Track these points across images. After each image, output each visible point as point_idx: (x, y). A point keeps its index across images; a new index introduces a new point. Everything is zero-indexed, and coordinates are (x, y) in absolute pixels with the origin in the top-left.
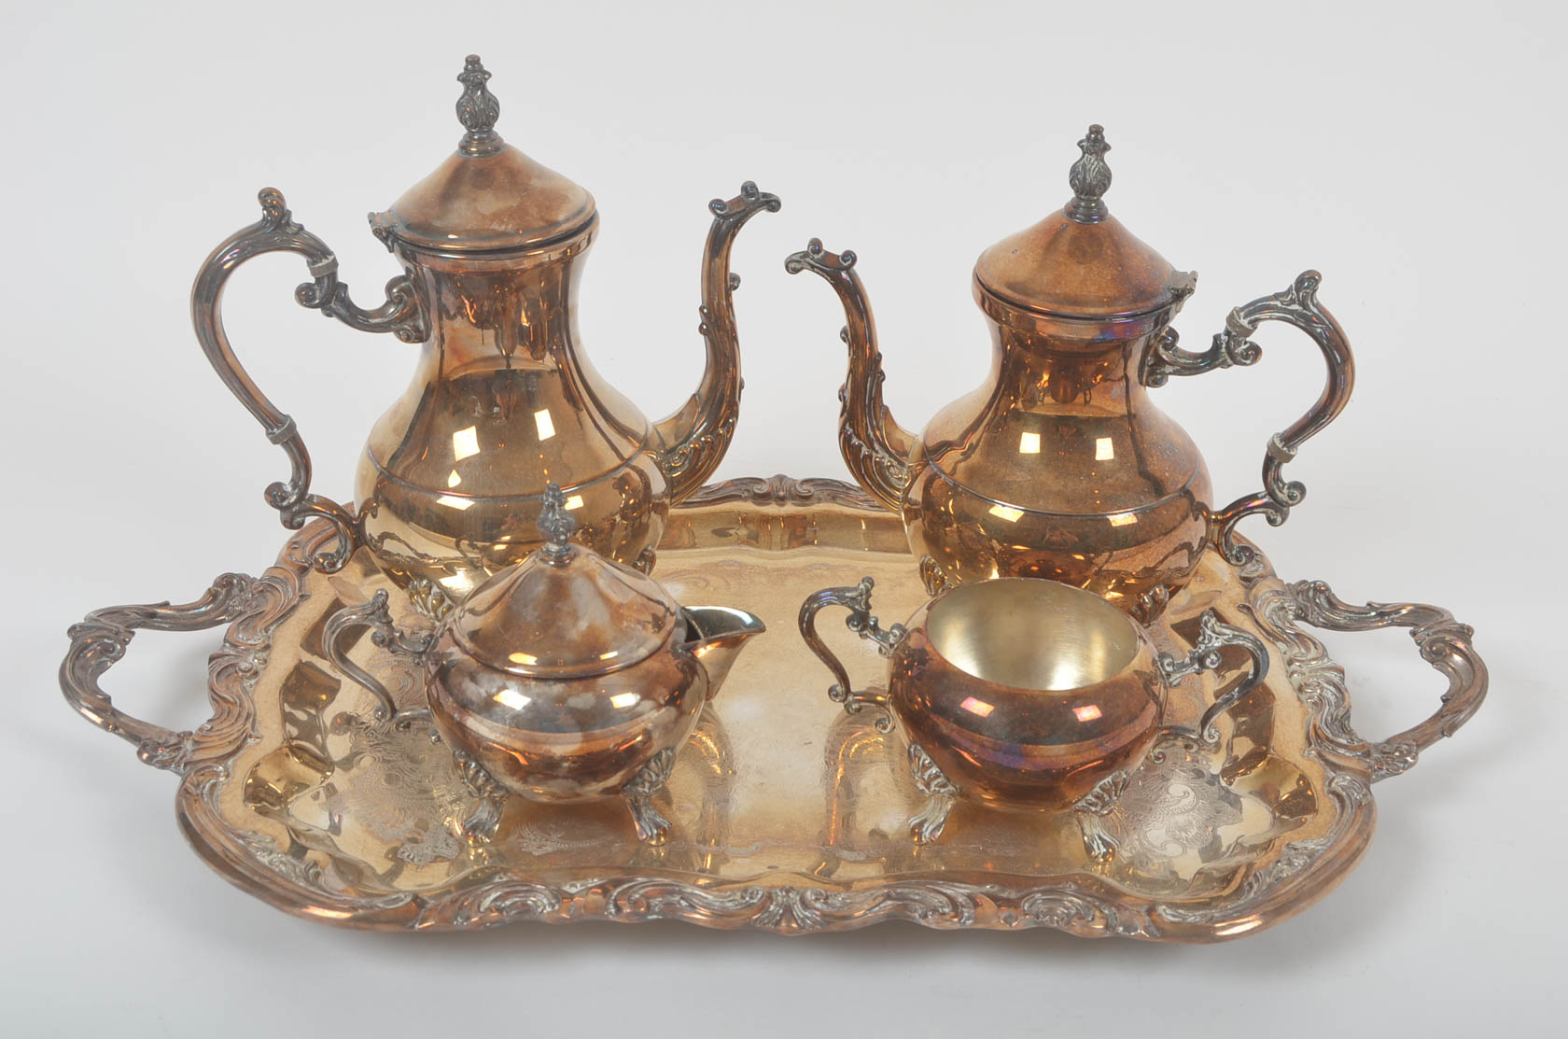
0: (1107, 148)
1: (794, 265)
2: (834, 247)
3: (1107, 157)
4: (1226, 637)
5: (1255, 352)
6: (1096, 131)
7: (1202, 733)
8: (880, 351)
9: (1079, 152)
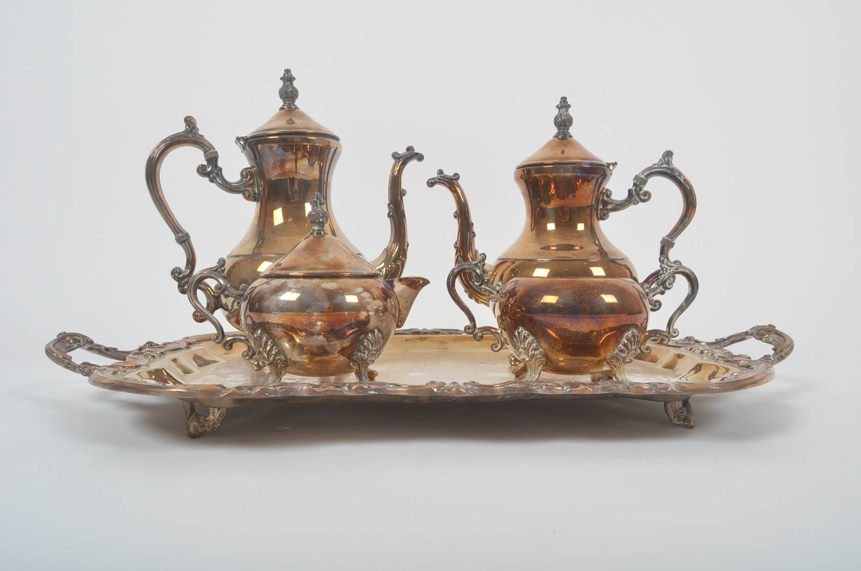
0: (569, 106)
1: (431, 184)
2: (449, 173)
3: (570, 110)
4: (675, 268)
5: (648, 195)
6: (564, 100)
7: (669, 330)
8: (473, 222)
9: (557, 110)
